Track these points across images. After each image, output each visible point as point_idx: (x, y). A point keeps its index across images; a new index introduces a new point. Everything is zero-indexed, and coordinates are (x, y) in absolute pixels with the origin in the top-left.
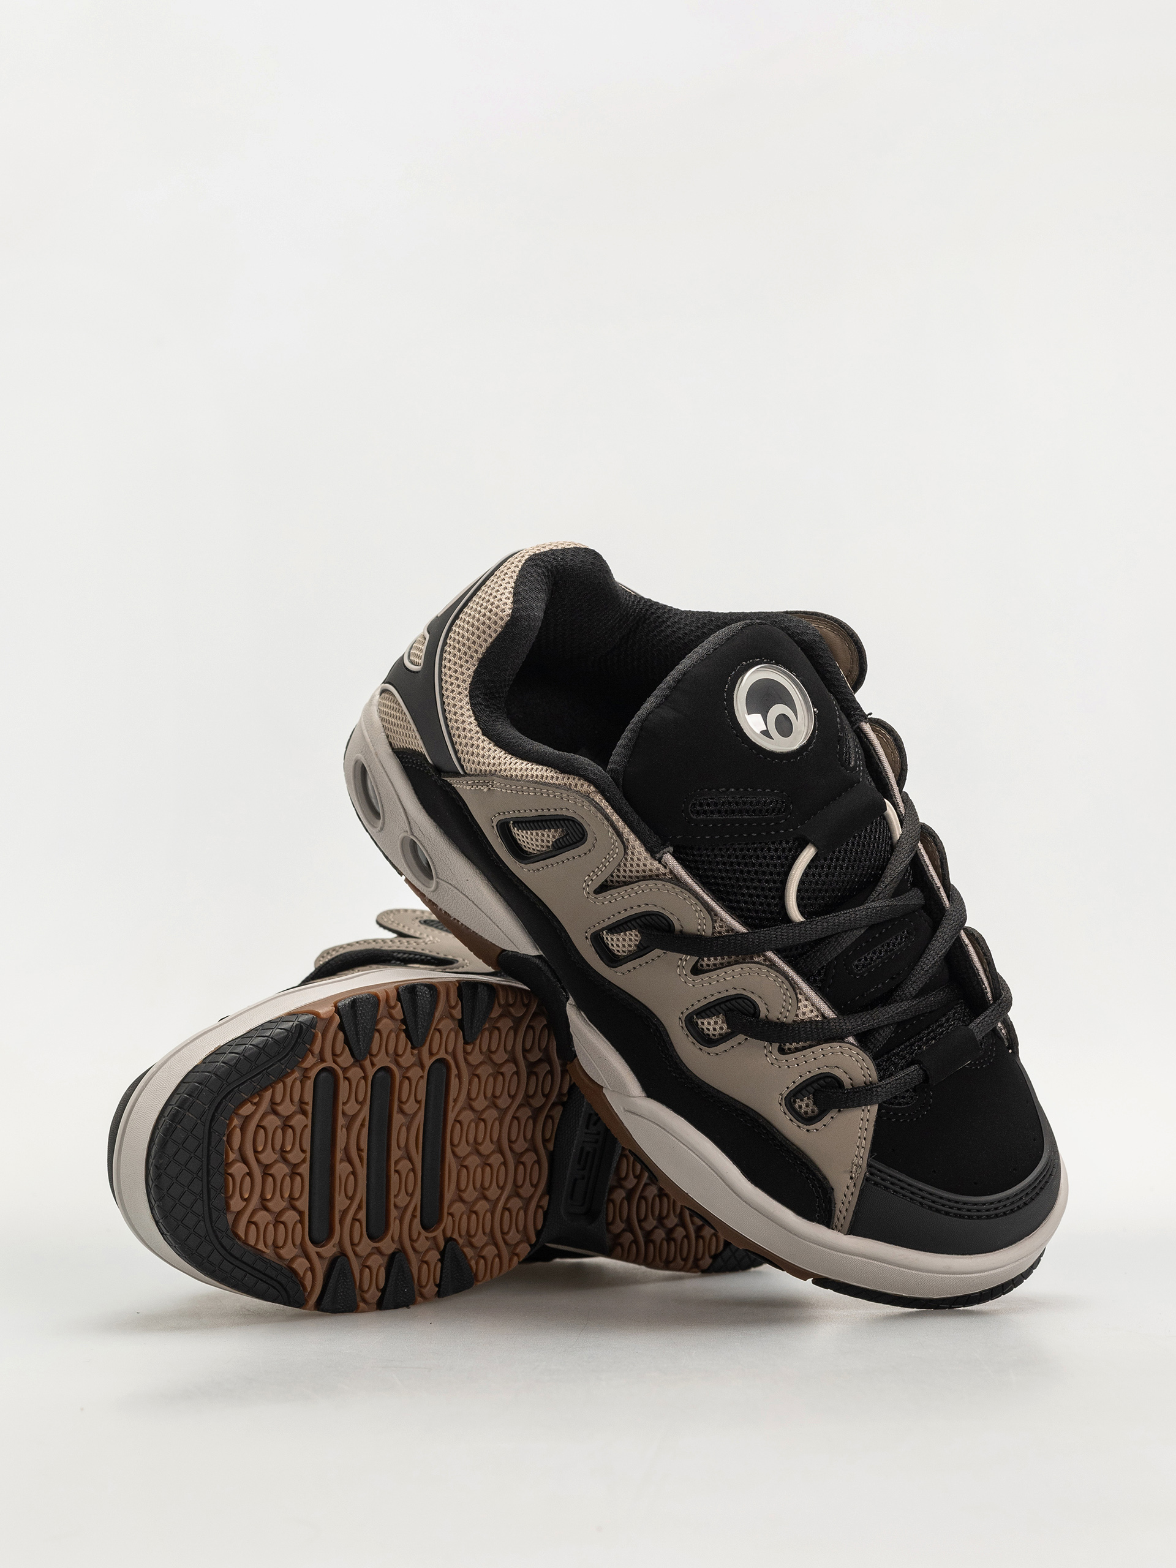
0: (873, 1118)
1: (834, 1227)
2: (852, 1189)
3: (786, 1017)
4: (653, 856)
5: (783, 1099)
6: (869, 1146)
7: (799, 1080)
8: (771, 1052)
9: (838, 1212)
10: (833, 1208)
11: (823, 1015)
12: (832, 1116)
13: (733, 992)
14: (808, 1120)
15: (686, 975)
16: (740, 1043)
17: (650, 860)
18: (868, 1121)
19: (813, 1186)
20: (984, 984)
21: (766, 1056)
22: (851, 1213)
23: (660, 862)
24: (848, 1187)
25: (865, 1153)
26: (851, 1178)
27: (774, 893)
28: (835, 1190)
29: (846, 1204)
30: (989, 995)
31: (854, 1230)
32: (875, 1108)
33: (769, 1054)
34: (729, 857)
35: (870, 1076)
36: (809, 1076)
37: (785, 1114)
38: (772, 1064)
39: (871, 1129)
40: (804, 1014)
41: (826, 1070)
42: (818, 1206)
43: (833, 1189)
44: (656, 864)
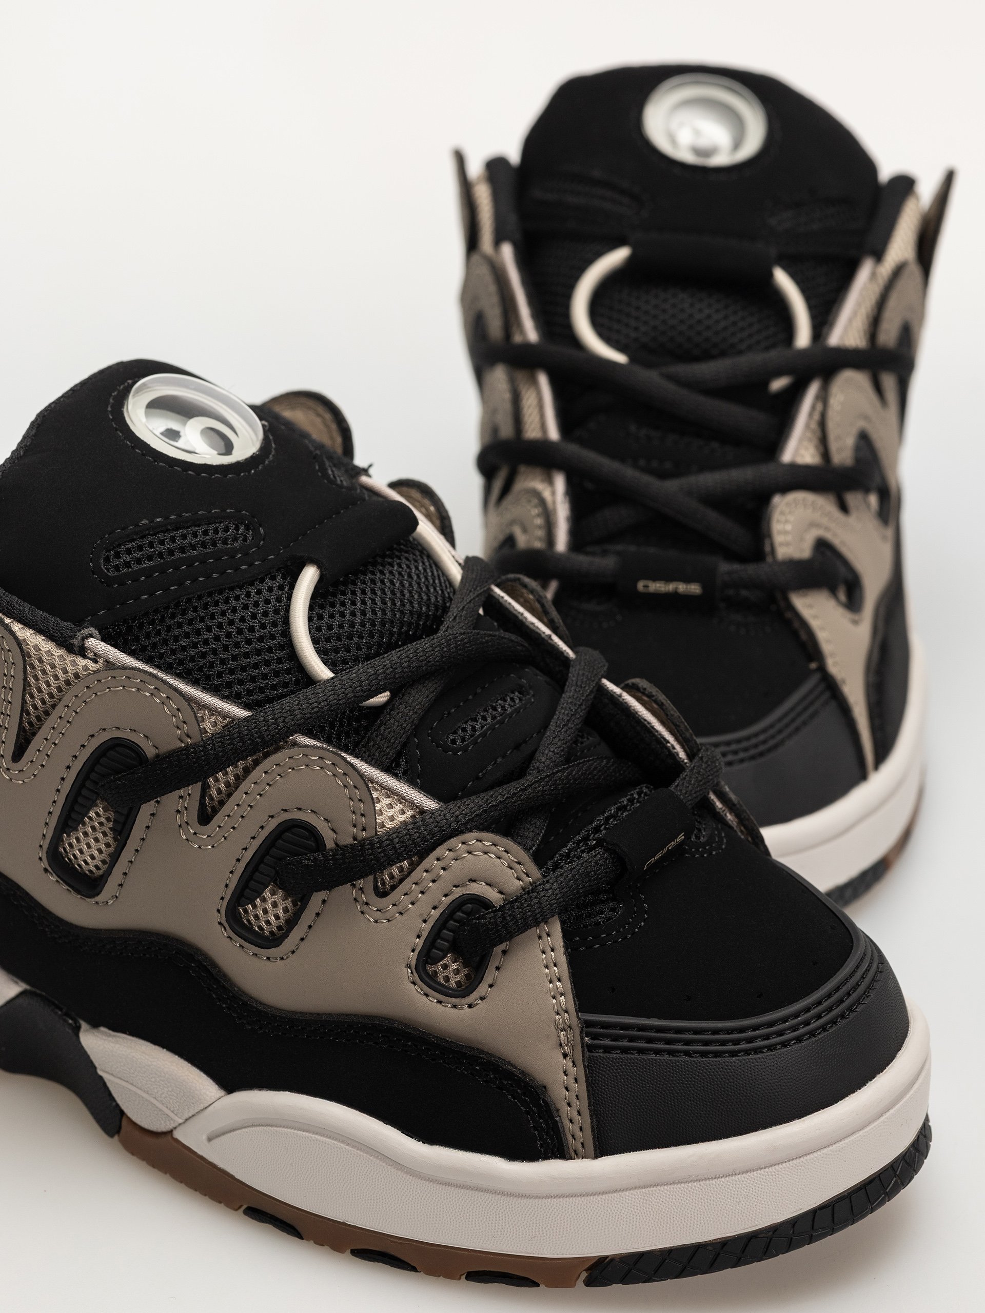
0: (559, 943)
1: (573, 1154)
2: (573, 1071)
3: (364, 829)
4: (70, 649)
5: (414, 971)
6: (569, 986)
7: (426, 928)
8: (367, 904)
9: (567, 1123)
10: (557, 1119)
11: (422, 812)
12: (497, 964)
13: (272, 825)
14: (465, 990)
15: (195, 834)
16: (318, 914)
17: (69, 658)
18: (553, 950)
19: (514, 1098)
20: (668, 742)
21: (362, 913)
22: (586, 1112)
23: (84, 657)
24: (565, 1072)
25: (566, 1001)
26: (565, 1056)
27: (279, 654)
28: (548, 1087)
29: (575, 1102)
30: (682, 755)
31: (602, 1149)
32: (556, 928)
33: (365, 908)
34: (190, 622)
35: (528, 876)
36: (436, 914)
37: (427, 995)
38: (376, 922)
39: (563, 960)
40: (392, 819)
41: (458, 893)
42: (535, 1128)
43: (545, 1087)
44: (82, 662)
